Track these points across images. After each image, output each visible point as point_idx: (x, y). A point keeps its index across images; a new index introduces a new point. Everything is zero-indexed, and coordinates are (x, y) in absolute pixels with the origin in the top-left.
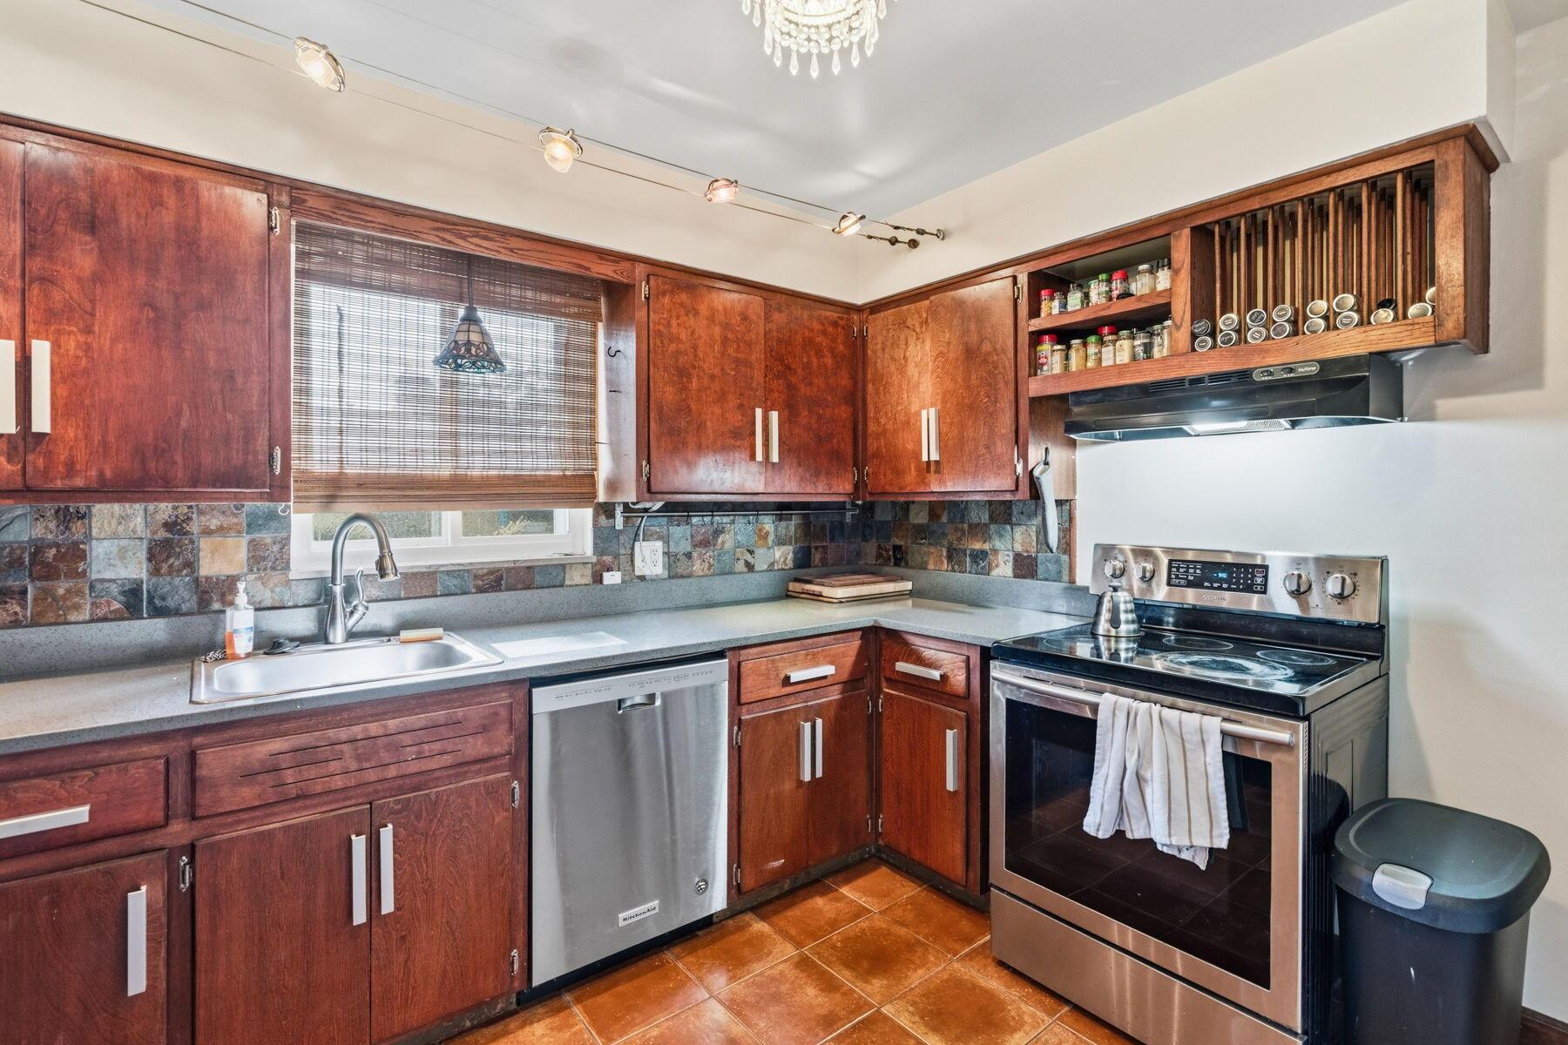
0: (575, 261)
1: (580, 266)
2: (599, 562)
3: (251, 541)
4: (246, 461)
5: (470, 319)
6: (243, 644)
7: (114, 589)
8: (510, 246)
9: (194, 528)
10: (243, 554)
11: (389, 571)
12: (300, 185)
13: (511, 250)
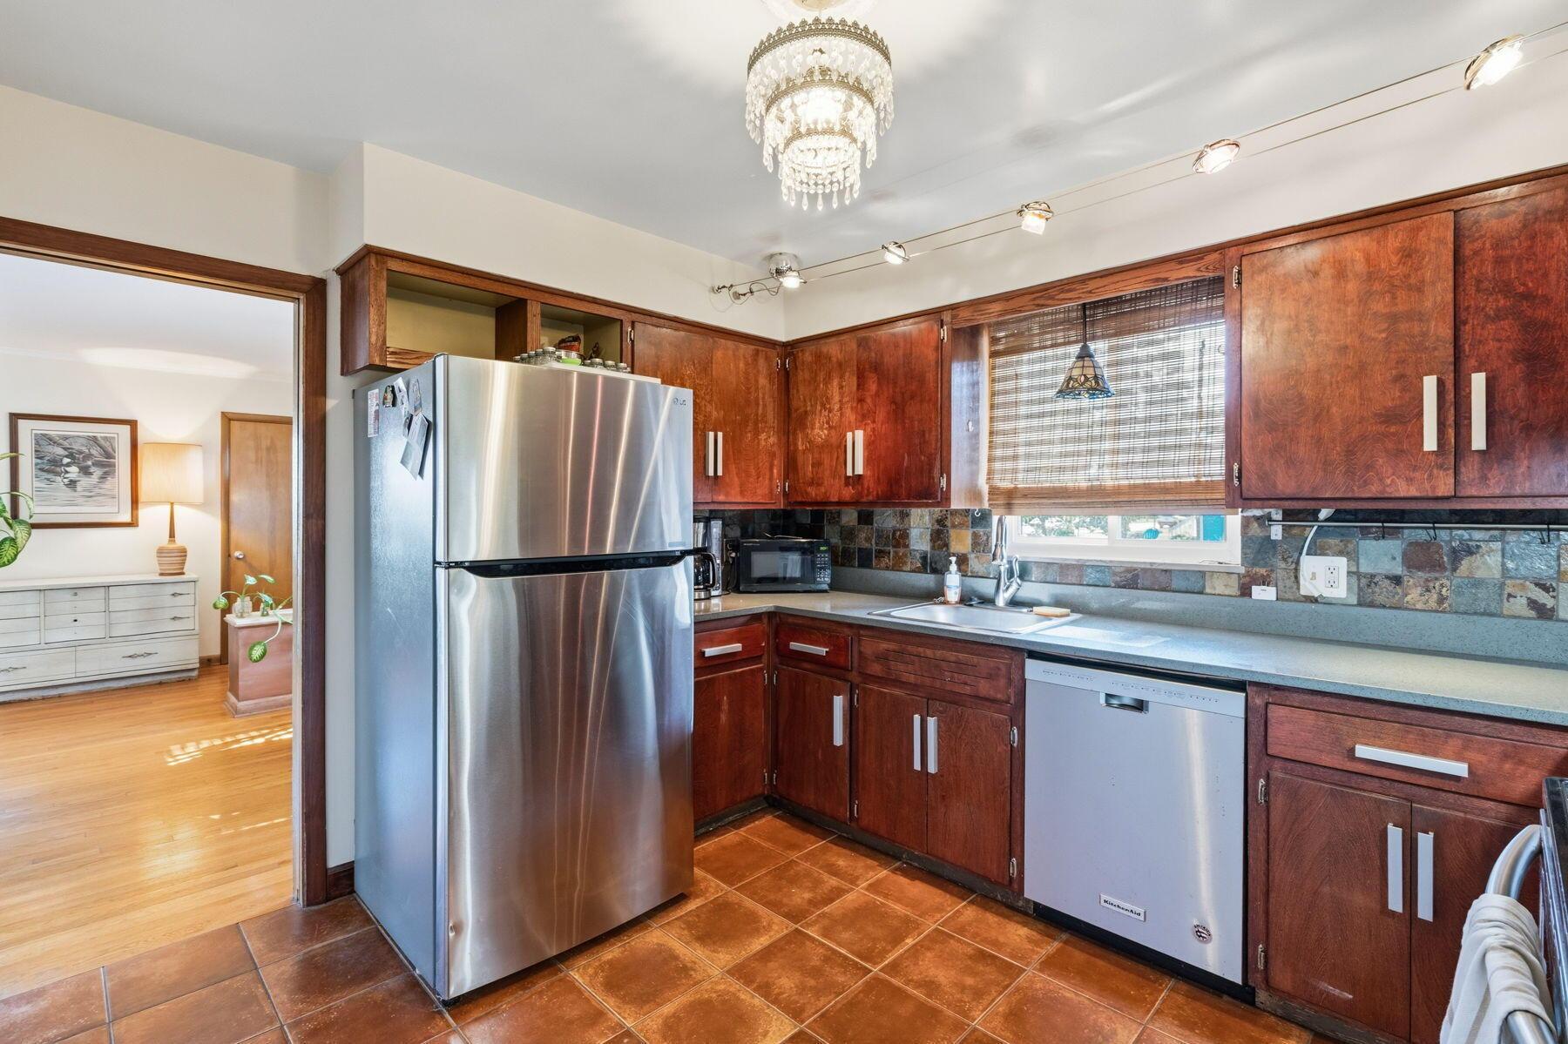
0: (1154, 276)
1: (1157, 280)
2: (1247, 574)
3: (974, 532)
4: (929, 483)
5: (1085, 355)
6: (953, 595)
7: (918, 556)
8: (1089, 289)
9: (948, 523)
10: (969, 541)
11: (998, 557)
12: (955, 306)
13: (1090, 292)
